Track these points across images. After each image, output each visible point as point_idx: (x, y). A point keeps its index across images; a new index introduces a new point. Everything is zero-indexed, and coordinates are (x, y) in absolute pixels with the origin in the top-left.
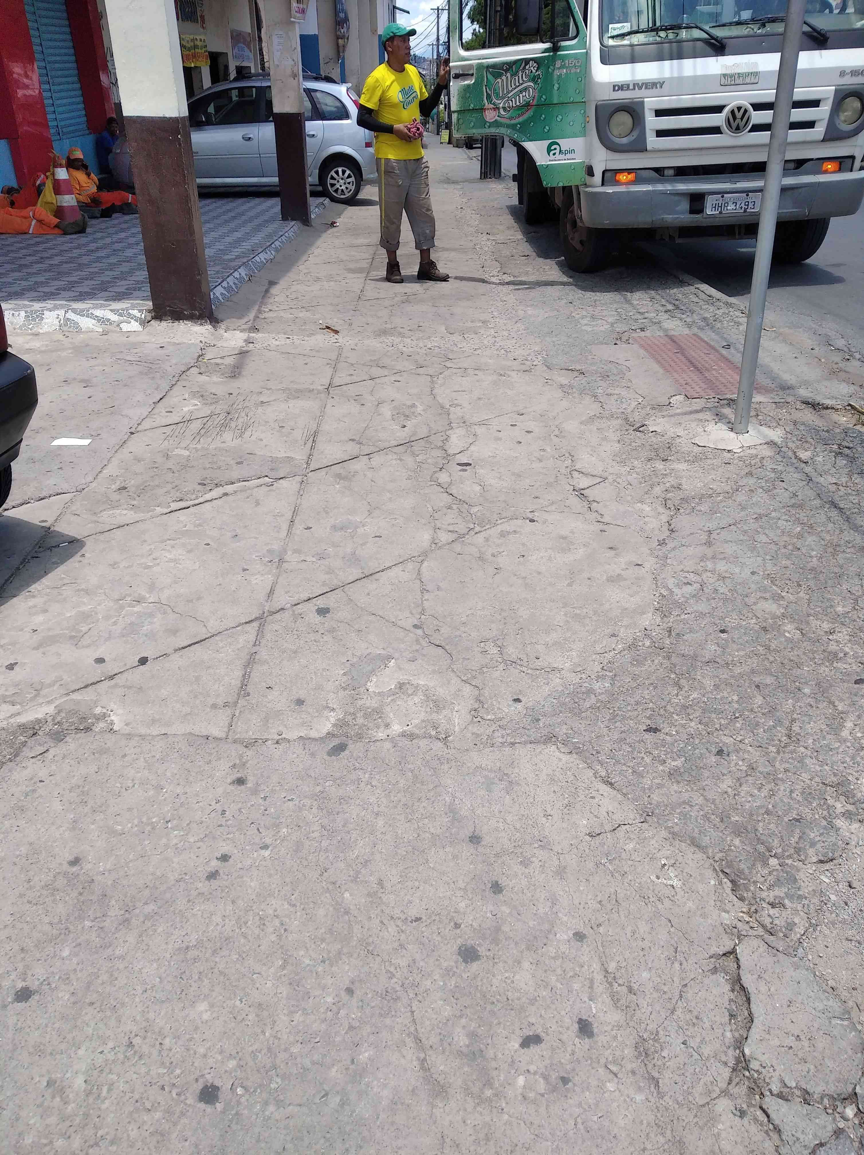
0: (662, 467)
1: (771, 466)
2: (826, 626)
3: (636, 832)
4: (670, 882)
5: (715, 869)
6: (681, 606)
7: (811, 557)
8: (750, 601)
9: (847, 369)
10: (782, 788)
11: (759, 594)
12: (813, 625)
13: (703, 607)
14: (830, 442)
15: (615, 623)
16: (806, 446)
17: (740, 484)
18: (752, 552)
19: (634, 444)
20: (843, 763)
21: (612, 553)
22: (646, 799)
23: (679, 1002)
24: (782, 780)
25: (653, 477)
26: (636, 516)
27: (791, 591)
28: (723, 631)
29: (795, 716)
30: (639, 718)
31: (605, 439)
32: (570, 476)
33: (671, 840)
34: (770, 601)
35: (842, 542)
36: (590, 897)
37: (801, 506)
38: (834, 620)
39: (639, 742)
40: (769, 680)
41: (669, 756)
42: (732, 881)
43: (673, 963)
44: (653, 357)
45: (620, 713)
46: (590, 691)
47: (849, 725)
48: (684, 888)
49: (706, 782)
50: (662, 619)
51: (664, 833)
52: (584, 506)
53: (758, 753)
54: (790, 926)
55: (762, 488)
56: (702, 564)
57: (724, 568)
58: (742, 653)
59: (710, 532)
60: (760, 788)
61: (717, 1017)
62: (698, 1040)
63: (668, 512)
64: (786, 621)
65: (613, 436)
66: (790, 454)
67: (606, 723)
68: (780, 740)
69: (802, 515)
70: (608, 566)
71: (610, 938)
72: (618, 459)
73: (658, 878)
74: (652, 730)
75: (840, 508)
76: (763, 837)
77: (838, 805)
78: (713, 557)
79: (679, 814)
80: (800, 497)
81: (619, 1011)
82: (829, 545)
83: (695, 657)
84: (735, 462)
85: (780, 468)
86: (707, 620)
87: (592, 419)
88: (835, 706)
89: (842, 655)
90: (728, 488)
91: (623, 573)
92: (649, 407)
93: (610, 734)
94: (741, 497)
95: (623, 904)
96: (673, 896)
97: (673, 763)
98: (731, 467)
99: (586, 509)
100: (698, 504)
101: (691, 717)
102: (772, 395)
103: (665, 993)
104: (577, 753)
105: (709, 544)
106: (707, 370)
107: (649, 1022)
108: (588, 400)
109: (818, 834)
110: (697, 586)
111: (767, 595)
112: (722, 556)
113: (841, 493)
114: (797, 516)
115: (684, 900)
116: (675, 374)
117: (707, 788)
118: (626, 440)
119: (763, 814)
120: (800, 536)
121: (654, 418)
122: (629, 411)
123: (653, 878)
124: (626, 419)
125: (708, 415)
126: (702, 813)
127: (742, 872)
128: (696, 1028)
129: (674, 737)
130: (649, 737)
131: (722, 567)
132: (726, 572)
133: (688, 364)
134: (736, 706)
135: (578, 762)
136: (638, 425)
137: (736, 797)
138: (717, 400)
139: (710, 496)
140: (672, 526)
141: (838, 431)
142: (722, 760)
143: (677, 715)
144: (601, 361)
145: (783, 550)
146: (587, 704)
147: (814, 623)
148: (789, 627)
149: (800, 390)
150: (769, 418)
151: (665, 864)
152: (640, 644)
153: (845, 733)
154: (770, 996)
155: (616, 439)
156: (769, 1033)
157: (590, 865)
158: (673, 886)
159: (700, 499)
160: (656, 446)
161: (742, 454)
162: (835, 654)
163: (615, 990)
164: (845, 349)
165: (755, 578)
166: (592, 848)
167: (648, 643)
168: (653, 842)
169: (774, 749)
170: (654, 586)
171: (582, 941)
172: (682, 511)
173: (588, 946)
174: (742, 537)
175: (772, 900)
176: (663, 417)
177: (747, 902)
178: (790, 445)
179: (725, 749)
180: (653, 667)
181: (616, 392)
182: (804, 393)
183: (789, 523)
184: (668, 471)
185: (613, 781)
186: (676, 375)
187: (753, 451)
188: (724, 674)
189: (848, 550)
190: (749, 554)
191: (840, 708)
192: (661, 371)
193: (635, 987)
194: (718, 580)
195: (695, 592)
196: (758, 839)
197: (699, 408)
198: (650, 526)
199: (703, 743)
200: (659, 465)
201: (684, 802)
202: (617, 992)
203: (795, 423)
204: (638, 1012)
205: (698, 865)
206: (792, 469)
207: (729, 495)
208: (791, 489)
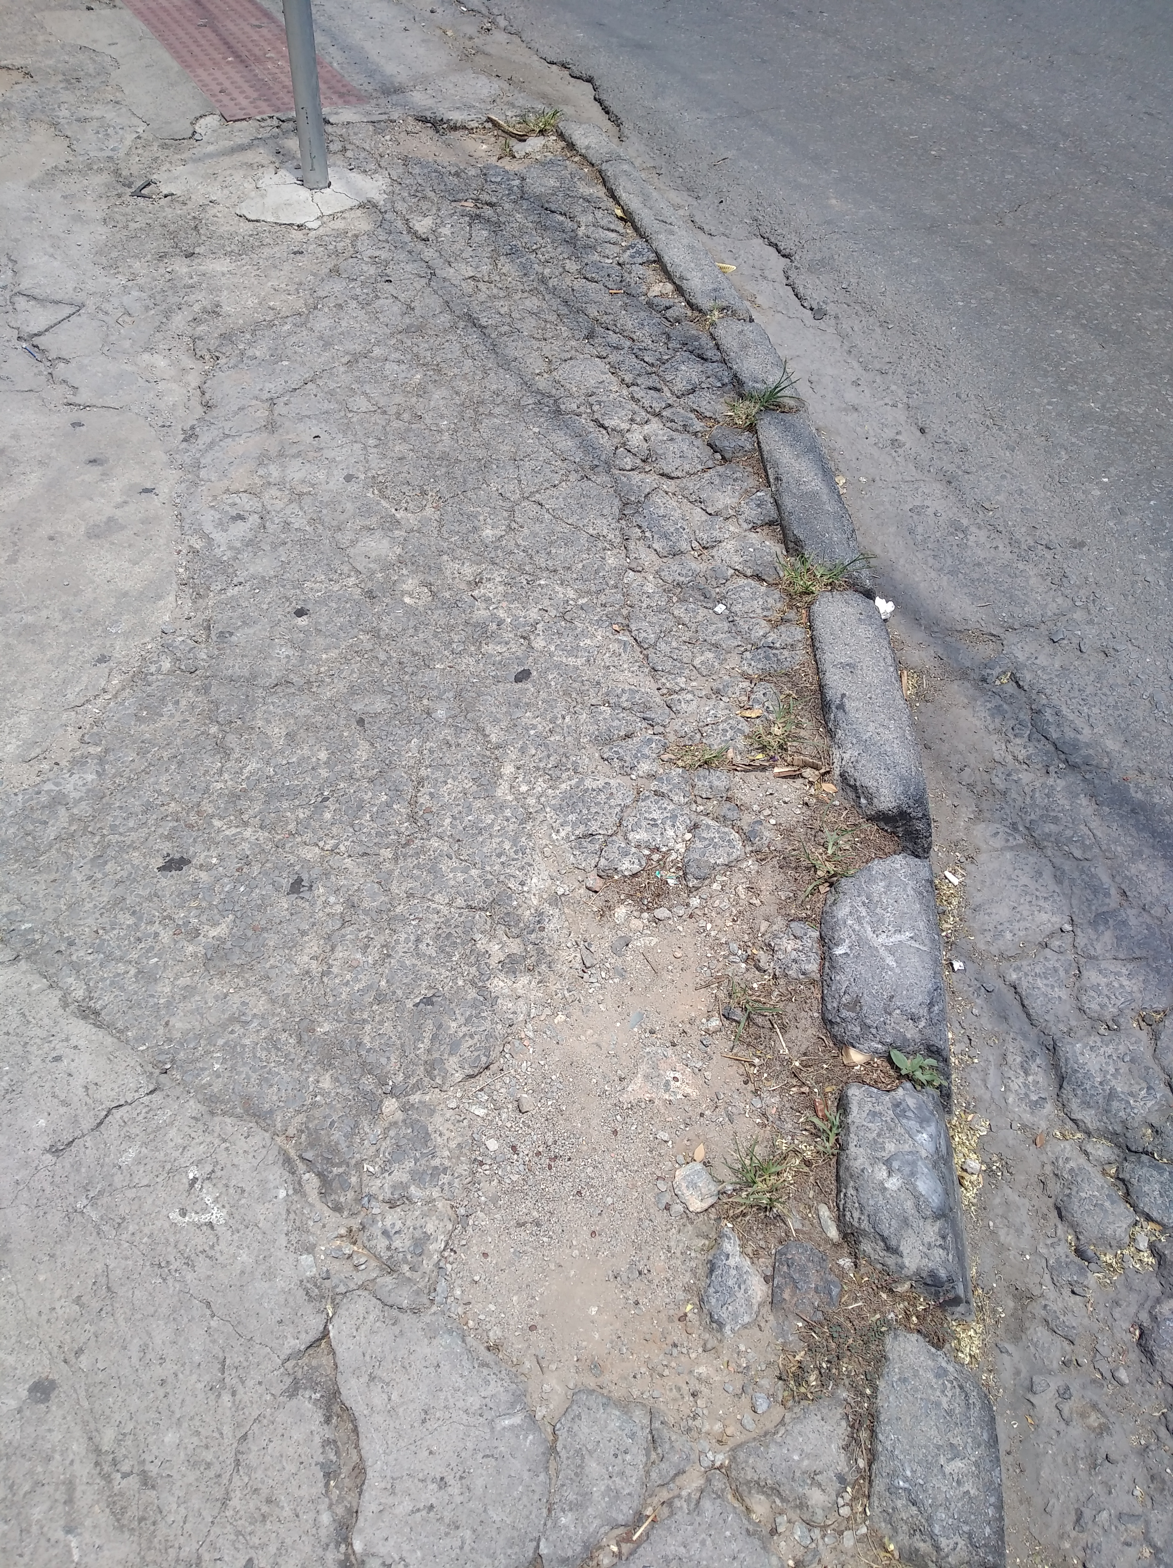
0: (185, 270)
1: (370, 253)
2: (469, 571)
3: (140, 1118)
4: (205, 1218)
5: (288, 1160)
6: (225, 569)
7: (440, 431)
8: (344, 538)
9: (487, 49)
10: (403, 936)
11: (359, 522)
12: (448, 573)
13: (263, 566)
14: (461, 196)
15: (105, 630)
16: (425, 205)
17: (321, 293)
18: (345, 433)
19: (132, 225)
20: (499, 856)
21: (96, 470)
22: (161, 1031)
23: (236, 1478)
24: (403, 920)
25: (170, 293)
26: (141, 382)
27: (411, 506)
28: (300, 613)
29: (423, 772)
30: (150, 843)
31: (78, 218)
32: (9, 308)
33: (207, 1117)
34: (378, 534)
35: (487, 395)
36: (58, 1293)
37: (419, 330)
38: (479, 557)
39: (149, 899)
40: (380, 704)
41: (204, 918)
42: (319, 1175)
43: (219, 1396)
44: (161, 37)
45: (114, 838)
46: (58, 800)
47: (508, 769)
48: (231, 1222)
49: (272, 961)
50: (194, 602)
51: (193, 1107)
52: (40, 373)
53: (362, 870)
54: (420, 1243)
55: (355, 298)
56: (261, 472)
57: (298, 476)
58: (334, 654)
59: (272, 402)
60: (367, 946)
61: (304, 1487)
62: (272, 1549)
63: (199, 366)
64: (405, 572)
65: (93, 209)
66: (399, 224)
67: (86, 870)
68: (398, 833)
69: (422, 347)
70: (88, 503)
71: (101, 1376)
72: (104, 260)
73: (183, 1213)
74: (174, 864)
75: (481, 326)
76: (372, 1058)
77: (495, 948)
78: (281, 454)
79: (222, 1049)
80: (418, 312)
81: (127, 1535)
82: (468, 403)
83: (251, 680)
84: (312, 247)
85: (384, 255)
86: (273, 592)
87: (51, 176)
88: (485, 736)
89: (494, 626)
90: (300, 305)
91: (118, 513)
92: (156, 144)
93: (95, 893)
94: (322, 322)
95: (121, 1292)
96: (212, 1247)
97: (213, 933)
98: (303, 261)
99: (43, 378)
100: (250, 344)
101: (245, 817)
102: (368, 108)
103: (209, 1465)
104: (28, 958)
105: (271, 426)
106: (257, 60)
107: (182, 1540)
108: (42, 134)
109: (463, 1021)
110: (254, 519)
111: (373, 521)
112: (294, 450)
113: (482, 297)
114: (415, 349)
115: (232, 1249)
116: (200, 71)
117: (273, 973)
118: (118, 217)
119: (371, 1004)
120: (422, 391)
121: (167, 166)
122: (121, 154)
123: (175, 1216)
124: (117, 172)
125: (262, 155)
126: (264, 1033)
127: (334, 1149)
128: (268, 1526)
129: (214, 872)
130: (168, 882)
131: (296, 472)
132: (303, 481)
133: (223, 48)
134: (324, 773)
135: (30, 978)
136: (139, 183)
137: (325, 979)
138: (275, 122)
139: (271, 325)
140: (207, 396)
141: (472, 172)
142: (300, 902)
143: (221, 818)
144: (63, 47)
145: (396, 424)
146: (51, 833)
147: (450, 567)
148: (410, 584)
149: (414, 94)
150: (363, 154)
151: (195, 1179)
152: (153, 669)
153: (502, 791)
154: (392, 1412)
155: (99, 216)
156: (393, 1493)
157: (56, 1219)
158: (210, 1225)
159: (253, 333)
160: (172, 228)
161: (321, 231)
162: (484, 627)
163: (116, 1489)
164: (484, 11)
165: (353, 488)
166: (57, 1179)
167: (166, 665)
168: (172, 1132)
169: (387, 853)
170: (178, 533)
171: (47, 1399)
172: (223, 361)
173: (60, 1405)
174: (326, 406)
175: (388, 1196)
176: (184, 162)
177: (346, 1213)
178: (400, 206)
179: (305, 876)
180: (178, 717)
181: (96, 113)
182: (420, 99)
183: (403, 367)
184: (195, 278)
185: (98, 1007)
186: (204, 75)
187: (339, 224)
188: (303, 707)
189: (497, 410)
190: (340, 439)
191: (494, 738)
192: (175, 66)
193: (153, 1470)
194: (291, 501)
195: (250, 536)
196: (364, 1064)
197: (246, 141)
198: (170, 400)
199: (266, 874)
200: (181, 266)
201: (233, 1019)
202: (121, 1494)
203: (406, 161)
204: (161, 1525)
205: (255, 1162)
206: (402, 256)
207: (302, 319)
208: (402, 296)
